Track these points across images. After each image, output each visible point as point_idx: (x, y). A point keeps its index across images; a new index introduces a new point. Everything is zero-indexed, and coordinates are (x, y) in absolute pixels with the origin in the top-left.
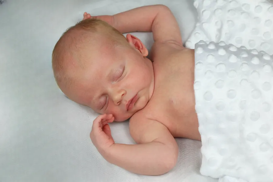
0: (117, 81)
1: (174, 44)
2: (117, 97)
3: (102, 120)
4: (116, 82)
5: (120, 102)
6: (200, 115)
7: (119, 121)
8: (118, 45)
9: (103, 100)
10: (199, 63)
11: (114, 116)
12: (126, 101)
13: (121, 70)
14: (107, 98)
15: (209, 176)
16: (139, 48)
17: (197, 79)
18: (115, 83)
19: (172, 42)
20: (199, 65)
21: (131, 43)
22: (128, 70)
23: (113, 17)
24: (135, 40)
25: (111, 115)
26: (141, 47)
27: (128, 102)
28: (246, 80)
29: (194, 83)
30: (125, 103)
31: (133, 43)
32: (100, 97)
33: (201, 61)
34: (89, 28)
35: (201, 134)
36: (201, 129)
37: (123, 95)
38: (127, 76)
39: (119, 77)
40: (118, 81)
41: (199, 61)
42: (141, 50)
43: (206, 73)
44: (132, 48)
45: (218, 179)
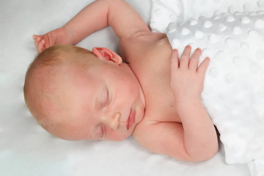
1: (142, 35)
8: (90, 69)
12: (124, 122)
13: (106, 95)
16: (110, 58)
19: (139, 34)
21: (101, 58)
23: (64, 27)
24: (103, 51)
26: (111, 56)
27: (127, 122)
28: (229, 38)
30: (124, 124)
34: (52, 62)
39: (107, 102)
40: (108, 106)
42: (114, 59)
44: (105, 64)
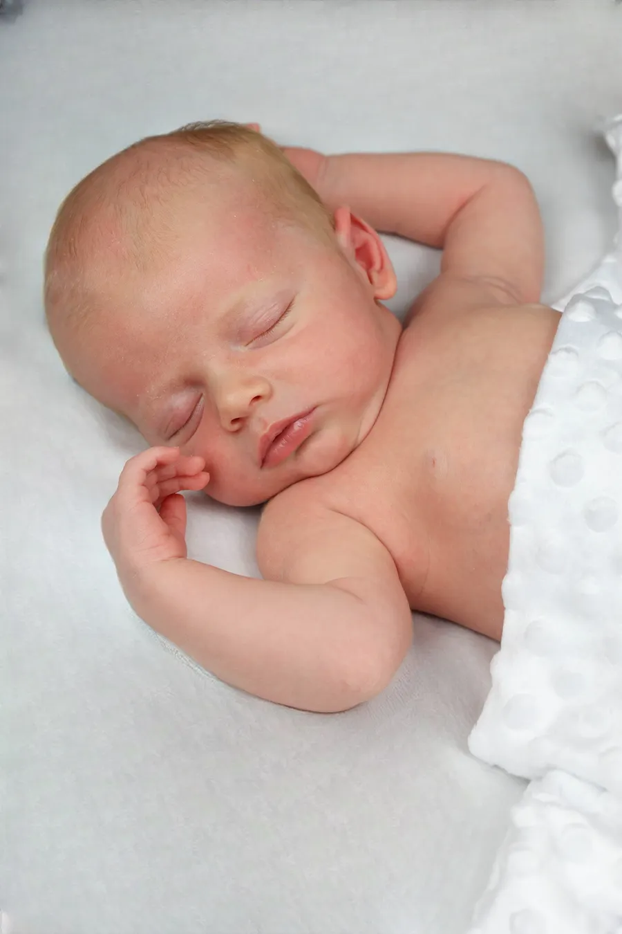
0: (251, 345)
2: (234, 398)
3: (160, 466)
4: (246, 348)
5: (240, 421)
6: (520, 536)
7: (224, 501)
9: (181, 401)
10: (568, 350)
11: (209, 468)
13: (276, 311)
14: (202, 399)
15: (496, 766)
16: (369, 264)
17: (543, 402)
18: (242, 349)
20: (563, 355)
22: (301, 316)
24: (363, 235)
25: (197, 463)
27: (271, 429)
29: (528, 412)
30: (258, 430)
31: (353, 240)
32: (173, 388)
33: (574, 347)
35: (506, 604)
36: (512, 585)
37: (257, 398)
38: (291, 334)
39: (262, 334)
40: (254, 348)
41: (568, 345)
43: (579, 389)
45: (527, 781)
